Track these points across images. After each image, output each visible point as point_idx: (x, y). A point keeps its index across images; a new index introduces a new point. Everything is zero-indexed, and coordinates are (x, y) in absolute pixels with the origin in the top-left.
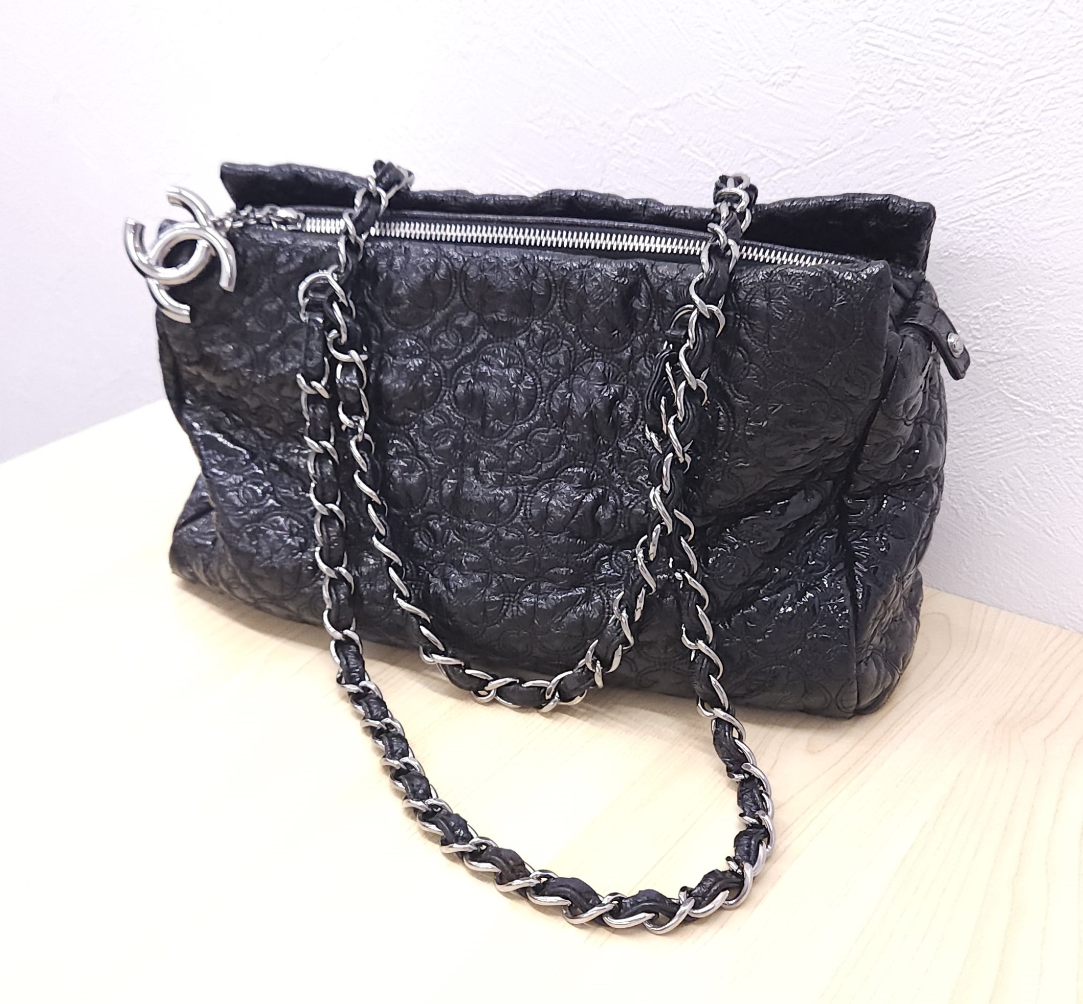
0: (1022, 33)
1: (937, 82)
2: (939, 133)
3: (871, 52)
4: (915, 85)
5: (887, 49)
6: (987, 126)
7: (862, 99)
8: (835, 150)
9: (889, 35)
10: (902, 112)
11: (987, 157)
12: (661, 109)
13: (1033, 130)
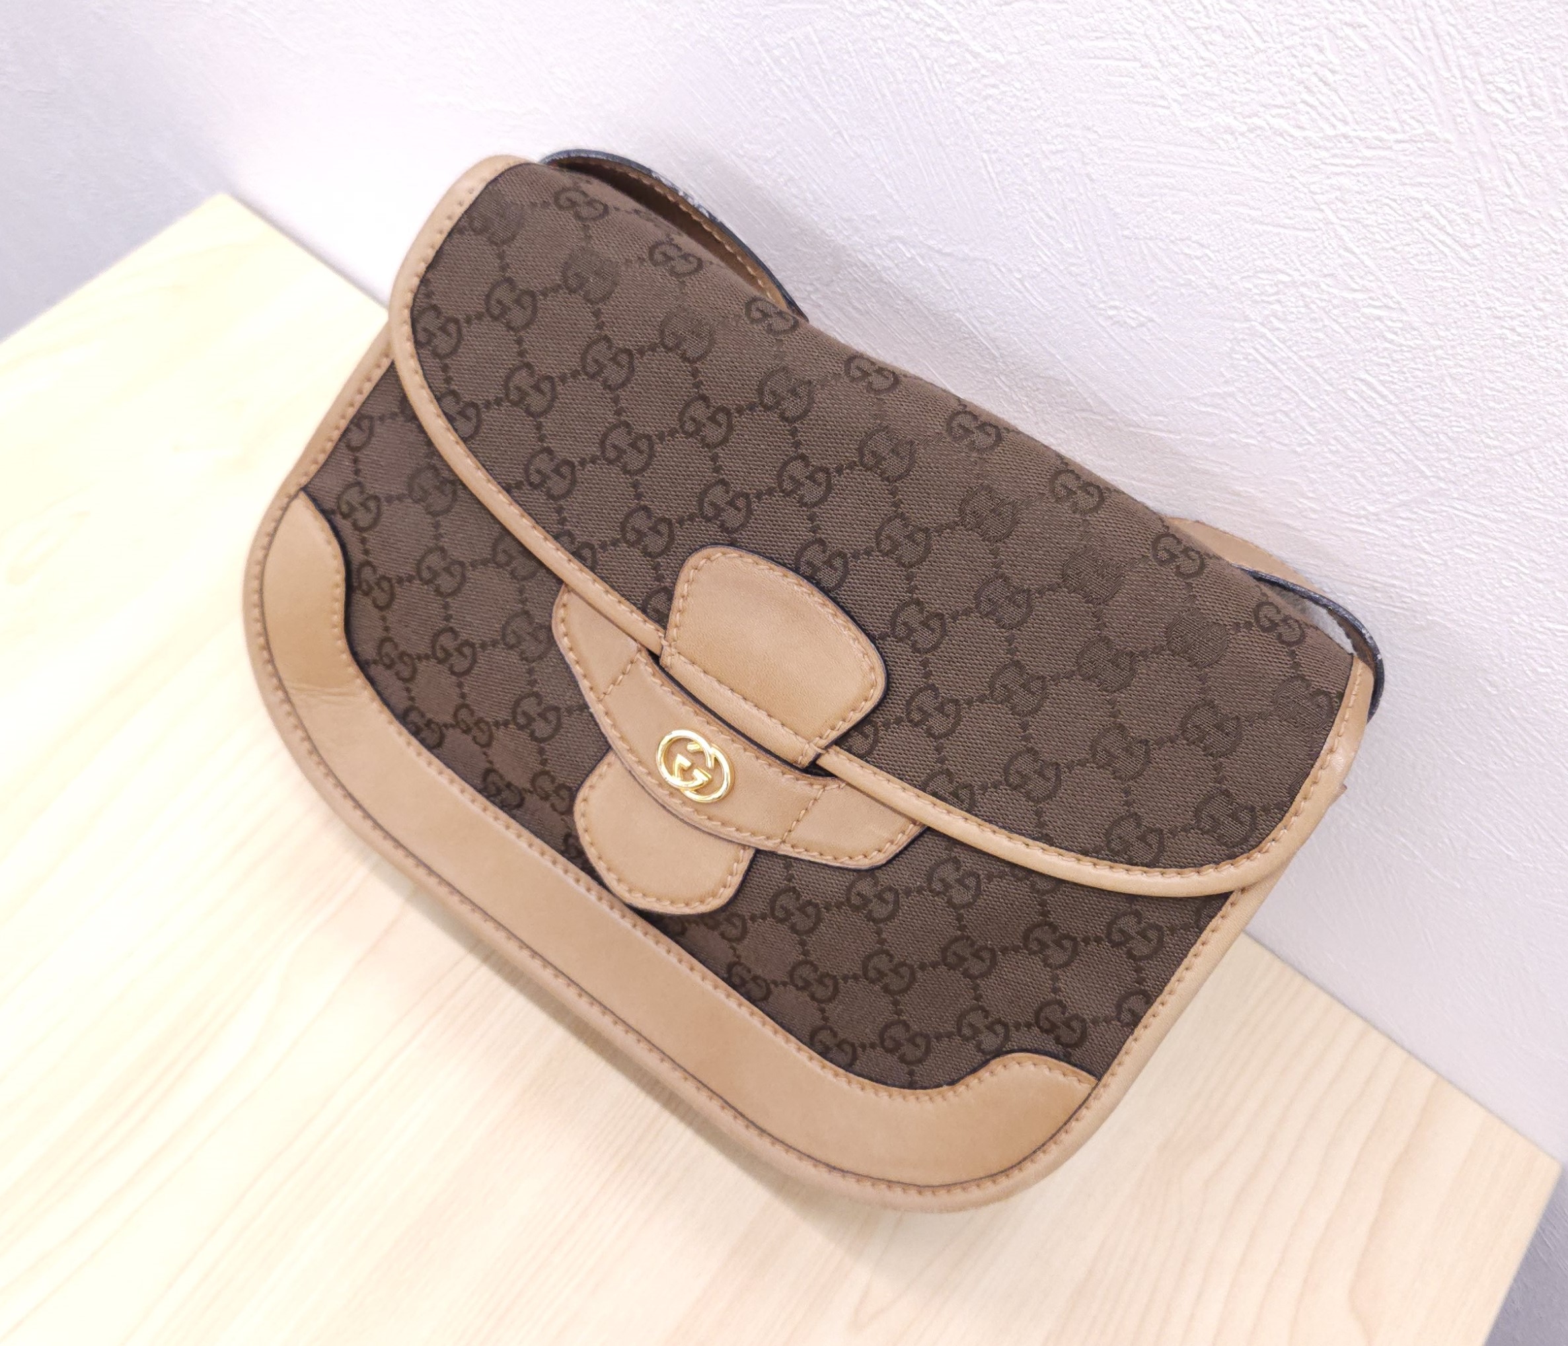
0: (1470, 458)
1: (1333, 442)
2: (1313, 492)
3: (1256, 360)
4: (1304, 430)
5: (1281, 372)
6: (1379, 520)
7: (1226, 402)
8: (1171, 432)
9: (1289, 358)
10: (1273, 444)
11: (1365, 548)
12: (939, 252)
13: (1434, 556)
